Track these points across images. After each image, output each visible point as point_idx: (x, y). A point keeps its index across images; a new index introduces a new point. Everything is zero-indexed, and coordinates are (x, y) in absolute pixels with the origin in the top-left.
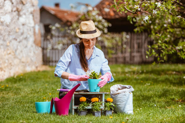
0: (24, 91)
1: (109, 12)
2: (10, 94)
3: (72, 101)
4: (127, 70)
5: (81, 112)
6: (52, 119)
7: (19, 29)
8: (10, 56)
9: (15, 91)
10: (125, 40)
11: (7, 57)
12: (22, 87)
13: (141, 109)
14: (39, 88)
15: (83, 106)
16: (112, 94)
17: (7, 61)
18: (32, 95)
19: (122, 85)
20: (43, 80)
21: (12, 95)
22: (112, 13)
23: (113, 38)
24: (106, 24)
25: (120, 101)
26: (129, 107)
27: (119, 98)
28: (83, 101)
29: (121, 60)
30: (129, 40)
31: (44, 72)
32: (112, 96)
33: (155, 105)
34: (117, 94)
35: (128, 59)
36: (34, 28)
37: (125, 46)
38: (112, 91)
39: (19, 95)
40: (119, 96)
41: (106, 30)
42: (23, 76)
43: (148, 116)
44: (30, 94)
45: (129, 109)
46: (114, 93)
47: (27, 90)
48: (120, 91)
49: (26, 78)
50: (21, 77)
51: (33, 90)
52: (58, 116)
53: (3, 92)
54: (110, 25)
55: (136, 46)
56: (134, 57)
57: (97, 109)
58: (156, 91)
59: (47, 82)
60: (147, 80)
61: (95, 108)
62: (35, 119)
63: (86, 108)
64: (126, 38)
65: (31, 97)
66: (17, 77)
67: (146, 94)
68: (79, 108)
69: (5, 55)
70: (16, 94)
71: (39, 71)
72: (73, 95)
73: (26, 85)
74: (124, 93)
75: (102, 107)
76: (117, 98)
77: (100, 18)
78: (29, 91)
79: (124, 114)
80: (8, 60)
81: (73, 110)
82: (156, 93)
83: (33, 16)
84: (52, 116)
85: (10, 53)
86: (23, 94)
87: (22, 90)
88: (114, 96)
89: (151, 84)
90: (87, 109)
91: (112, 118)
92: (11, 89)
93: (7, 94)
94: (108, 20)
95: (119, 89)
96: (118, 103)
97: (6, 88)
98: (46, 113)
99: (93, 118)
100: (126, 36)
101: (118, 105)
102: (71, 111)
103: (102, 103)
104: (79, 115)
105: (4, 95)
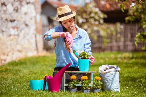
0: (23, 72)
1: (105, 5)
2: (10, 75)
3: (64, 79)
4: (119, 56)
5: (71, 89)
6: (44, 95)
7: (21, 18)
8: (13, 42)
9: (15, 72)
10: (119, 30)
11: (9, 43)
12: (22, 69)
13: (127, 87)
14: (37, 70)
15: (73, 83)
16: (101, 74)
17: (9, 47)
18: (30, 76)
19: (110, 65)
20: (42, 63)
21: (11, 76)
22: (108, 6)
23: (108, 28)
24: (102, 16)
25: (108, 80)
26: (116, 86)
27: (107, 77)
28: (73, 79)
29: (115, 48)
30: (123, 30)
31: (44, 57)
32: (101, 75)
33: (141, 85)
34: (105, 73)
35: (122, 48)
36: (35, 17)
37: (119, 35)
38: (100, 70)
39: (18, 75)
40: (106, 75)
41: (102, 21)
42: (24, 60)
43: (133, 94)
44: (28, 74)
45: (116, 87)
46: (102, 72)
47: (26, 71)
48: (107, 71)
49: (27, 62)
50: (23, 61)
51: (31, 71)
52: (50, 93)
53: (2, 73)
54: (106, 16)
55: (129, 36)
56: (127, 46)
57: (86, 86)
58: (143, 73)
59: (45, 65)
60: (136, 64)
61: (84, 86)
62: (28, 95)
63: (77, 85)
64: (120, 28)
65: (29, 77)
66: (19, 61)
67: (134, 75)
68: (70, 86)
69: (8, 41)
70: (15, 74)
71: (39, 57)
72: (65, 74)
73: (26, 68)
74: (111, 73)
75: (91, 85)
76: (105, 77)
77: (97, 10)
78: (27, 72)
79: (111, 92)
80: (11, 45)
81: (65, 88)
82: (144, 75)
83: (35, 6)
84: (44, 92)
85: (12, 40)
86: (21, 74)
87: (21, 71)
88: (102, 75)
89: (139, 67)
90: (77, 87)
91: (99, 95)
92: (11, 71)
93: (7, 75)
94: (104, 12)
95: (107, 69)
96: (106, 82)
97: (7, 69)
98: (39, 90)
99: (82, 94)
100: (120, 27)
101: (106, 83)
102: (62, 88)
103: (91, 81)
104: (69, 92)
105: (3, 76)
